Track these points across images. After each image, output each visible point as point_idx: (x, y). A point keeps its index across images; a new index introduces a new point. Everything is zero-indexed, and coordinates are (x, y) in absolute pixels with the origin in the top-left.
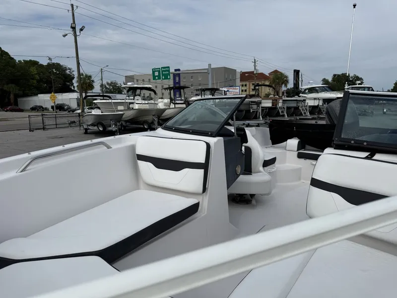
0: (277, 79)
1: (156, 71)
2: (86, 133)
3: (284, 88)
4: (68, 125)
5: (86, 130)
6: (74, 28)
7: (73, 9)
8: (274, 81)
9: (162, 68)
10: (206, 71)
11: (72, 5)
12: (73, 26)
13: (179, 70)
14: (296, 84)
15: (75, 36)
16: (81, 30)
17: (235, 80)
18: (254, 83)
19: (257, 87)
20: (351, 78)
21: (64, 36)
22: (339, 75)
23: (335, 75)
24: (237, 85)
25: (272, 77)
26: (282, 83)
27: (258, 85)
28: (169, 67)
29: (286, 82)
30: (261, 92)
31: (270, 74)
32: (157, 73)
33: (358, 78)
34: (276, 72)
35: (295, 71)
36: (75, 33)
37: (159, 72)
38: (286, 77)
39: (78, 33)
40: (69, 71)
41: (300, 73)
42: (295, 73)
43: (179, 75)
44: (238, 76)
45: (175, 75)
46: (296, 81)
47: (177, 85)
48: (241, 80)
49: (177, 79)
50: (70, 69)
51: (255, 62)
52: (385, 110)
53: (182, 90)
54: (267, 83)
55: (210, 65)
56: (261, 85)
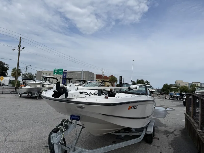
0: (113, 79)
1: (55, 70)
2: (20, 97)
3: (115, 84)
4: (10, 93)
5: (21, 95)
6: (19, 47)
7: (20, 39)
8: (111, 80)
9: (59, 69)
10: (81, 73)
11: (21, 37)
12: (19, 46)
13: (66, 71)
14: (121, 82)
15: (19, 51)
16: (23, 48)
17: (93, 78)
18: (102, 80)
19: (104, 82)
20: (145, 82)
21: (13, 50)
22: (140, 80)
23: (138, 80)
24: (94, 80)
25: (110, 78)
26: (115, 81)
27: (104, 81)
28: (62, 69)
29: (116, 81)
30: (105, 85)
31: (110, 77)
32: (56, 71)
33: (147, 82)
34: (112, 76)
35: (120, 76)
36: (19, 49)
37: (57, 71)
38: (117, 79)
39: (21, 49)
40: (6, 65)
41: (122, 78)
42: (120, 78)
43: (66, 73)
44: (95, 76)
45: (64, 73)
46: (121, 81)
47: (65, 78)
48: (96, 78)
49: (65, 74)
50: (7, 64)
51: (103, 71)
52: (158, 97)
53: (70, 80)
54: (108, 80)
55: (83, 70)
56: (105, 81)
